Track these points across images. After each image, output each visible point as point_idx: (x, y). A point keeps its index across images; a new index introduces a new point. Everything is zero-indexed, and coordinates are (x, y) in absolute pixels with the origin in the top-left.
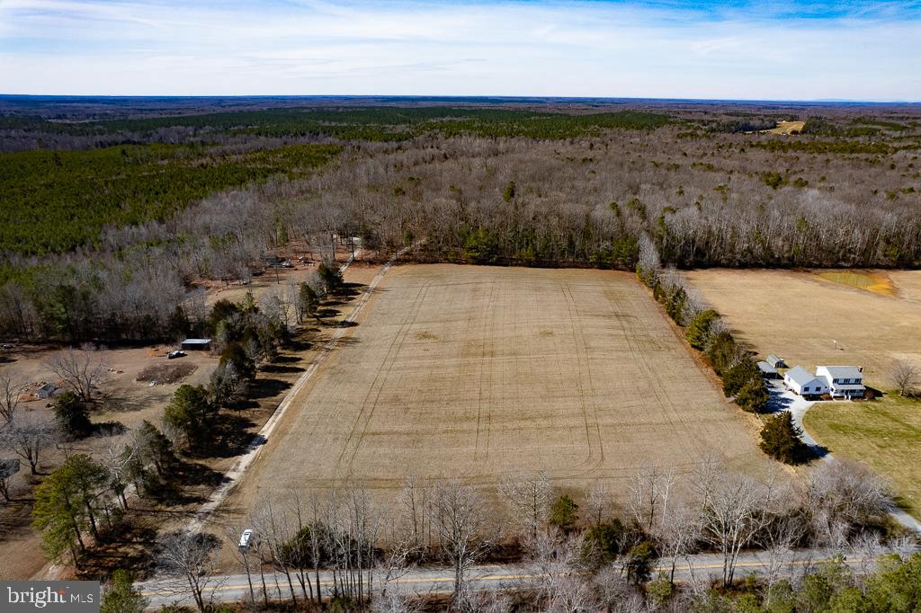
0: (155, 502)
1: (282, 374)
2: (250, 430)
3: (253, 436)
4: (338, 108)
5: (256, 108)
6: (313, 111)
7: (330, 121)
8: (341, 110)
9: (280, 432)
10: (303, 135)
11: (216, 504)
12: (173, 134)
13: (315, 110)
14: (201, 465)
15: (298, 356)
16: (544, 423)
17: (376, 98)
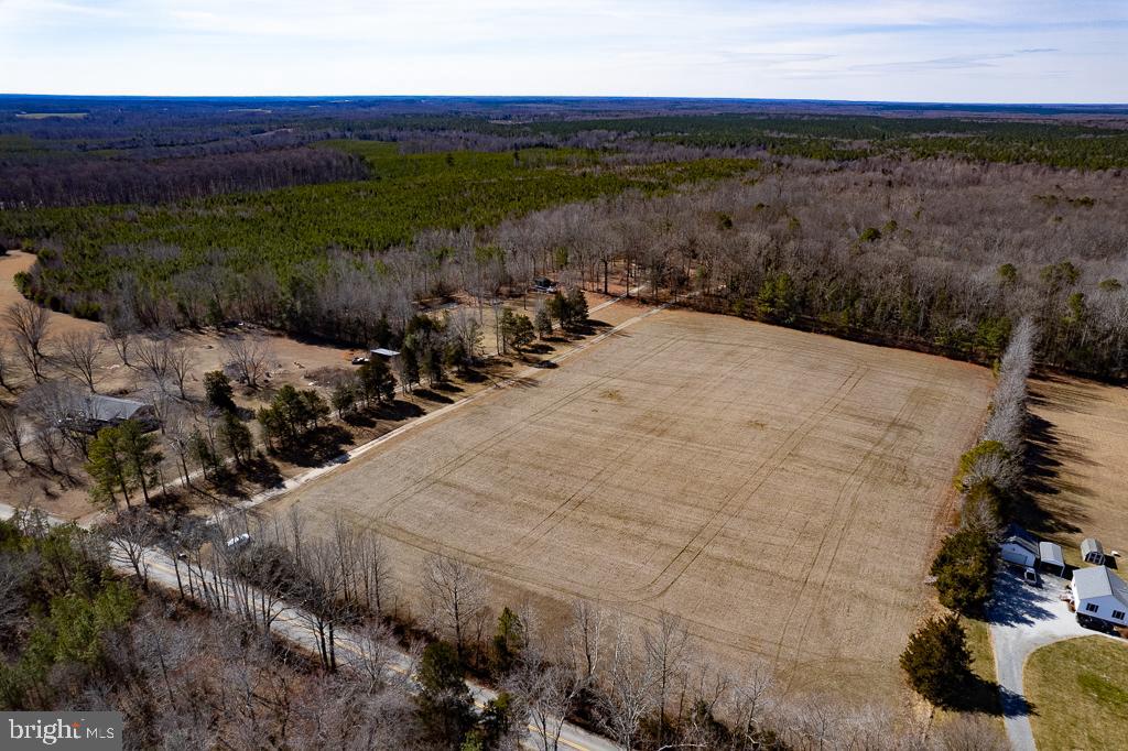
0: (213, 486)
1: (428, 402)
2: (344, 447)
3: (343, 453)
4: (803, 115)
5: (706, 113)
6: (770, 118)
7: (779, 131)
8: (805, 118)
9: (367, 457)
10: (732, 146)
11: (253, 504)
12: (590, 139)
13: (773, 117)
14: (275, 467)
15: (462, 387)
16: (635, 528)
17: (868, 105)
